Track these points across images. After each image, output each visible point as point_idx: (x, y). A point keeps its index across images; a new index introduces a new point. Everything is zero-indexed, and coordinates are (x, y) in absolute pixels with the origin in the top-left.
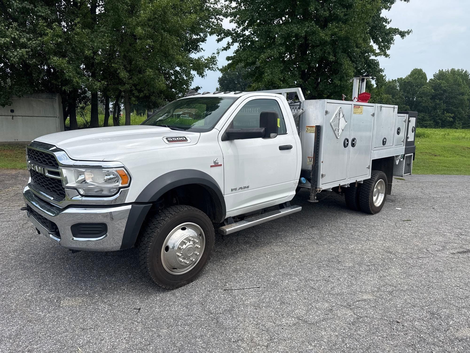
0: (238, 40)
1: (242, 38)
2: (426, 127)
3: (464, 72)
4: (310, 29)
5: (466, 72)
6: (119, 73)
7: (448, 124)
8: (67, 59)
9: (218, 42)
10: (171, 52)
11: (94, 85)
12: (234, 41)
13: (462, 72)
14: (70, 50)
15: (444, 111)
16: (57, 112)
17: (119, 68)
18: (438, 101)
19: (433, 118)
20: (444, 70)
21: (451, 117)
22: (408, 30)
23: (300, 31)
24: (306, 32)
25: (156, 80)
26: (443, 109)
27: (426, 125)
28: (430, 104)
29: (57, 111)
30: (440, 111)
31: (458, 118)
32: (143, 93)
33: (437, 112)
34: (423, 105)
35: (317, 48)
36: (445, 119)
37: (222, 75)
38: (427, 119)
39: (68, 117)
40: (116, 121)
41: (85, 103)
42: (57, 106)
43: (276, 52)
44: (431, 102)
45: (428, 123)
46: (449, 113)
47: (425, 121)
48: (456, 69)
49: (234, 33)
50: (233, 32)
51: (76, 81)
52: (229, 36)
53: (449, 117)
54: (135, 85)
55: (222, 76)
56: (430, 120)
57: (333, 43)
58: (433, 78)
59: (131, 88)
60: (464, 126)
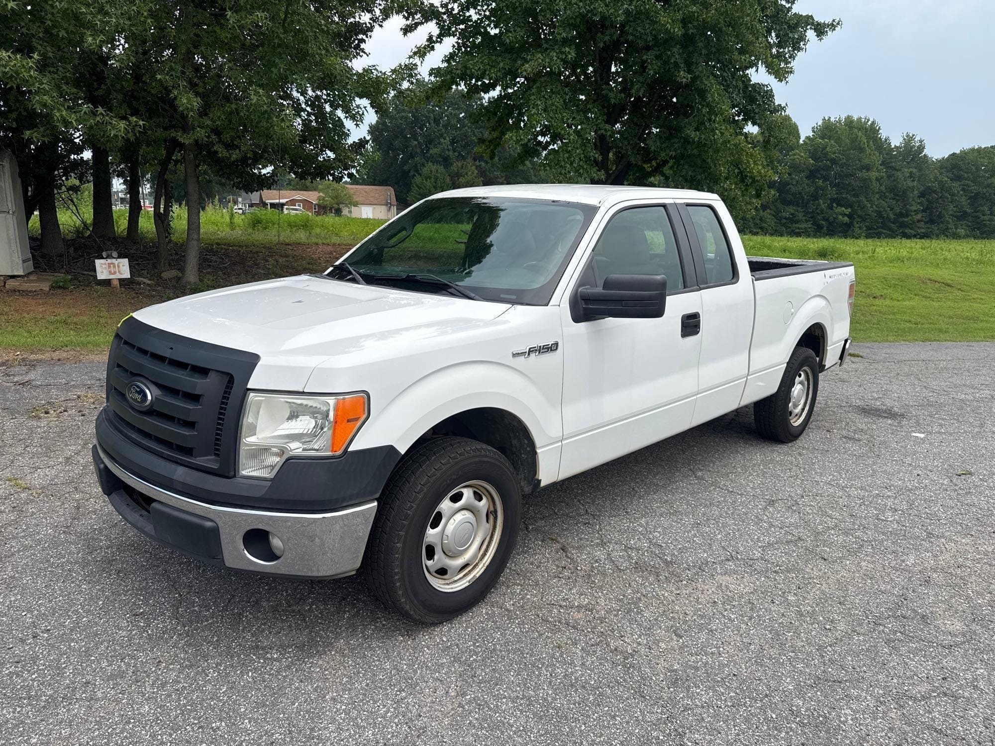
0: (453, 29)
1: (462, 27)
2: (798, 235)
3: (869, 123)
4: (635, 7)
5: (873, 123)
6: (175, 98)
7: (840, 229)
8: (36, 56)
9: (405, 34)
10: (312, 47)
11: (109, 127)
12: (445, 32)
13: (866, 123)
14: (41, 35)
15: (832, 203)
16: (9, 199)
17: (173, 87)
18: (820, 183)
19: (811, 217)
20: (832, 119)
21: (846, 215)
22: (834, 21)
23: (612, 11)
24: (627, 13)
25: (275, 119)
26: (830, 199)
27: (797, 230)
28: (806, 187)
29: (8, 193)
30: (824, 203)
31: (859, 216)
32: (240, 150)
33: (819, 205)
34: (794, 189)
35: (649, 54)
36: (834, 218)
37: (377, 119)
38: (800, 218)
39: (36, 213)
40: (163, 223)
41: (80, 178)
42: (7, 184)
43: (555, 58)
44: (807, 184)
45: (803, 226)
46: (842, 206)
47: (797, 222)
48: (855, 118)
49: (444, 13)
50: (443, 10)
51: (62, 116)
52: (432, 20)
53: (841, 213)
54: (216, 131)
55: (377, 122)
56: (807, 221)
57: (688, 41)
58: (811, 134)
59: (208, 137)
60: (870, 233)
